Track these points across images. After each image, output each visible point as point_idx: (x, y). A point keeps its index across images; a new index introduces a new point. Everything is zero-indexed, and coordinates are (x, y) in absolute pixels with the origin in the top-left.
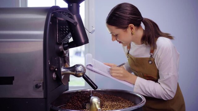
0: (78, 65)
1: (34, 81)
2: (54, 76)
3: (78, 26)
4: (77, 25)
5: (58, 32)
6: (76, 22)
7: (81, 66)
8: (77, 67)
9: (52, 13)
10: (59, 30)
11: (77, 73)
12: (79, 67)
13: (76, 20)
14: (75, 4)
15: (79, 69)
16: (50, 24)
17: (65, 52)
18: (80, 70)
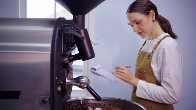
0: (82, 77)
1: (41, 96)
2: (59, 89)
3: (85, 41)
4: (84, 39)
5: (63, 44)
6: (84, 37)
7: (84, 78)
8: (81, 78)
9: (59, 27)
10: (65, 42)
11: (81, 84)
12: (83, 79)
13: (83, 34)
14: (80, 16)
15: (83, 80)
16: (57, 38)
17: (70, 64)
18: (84, 82)
